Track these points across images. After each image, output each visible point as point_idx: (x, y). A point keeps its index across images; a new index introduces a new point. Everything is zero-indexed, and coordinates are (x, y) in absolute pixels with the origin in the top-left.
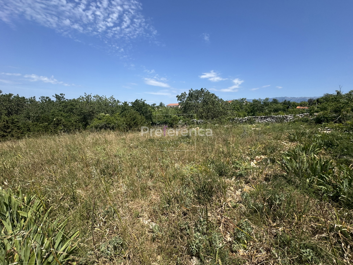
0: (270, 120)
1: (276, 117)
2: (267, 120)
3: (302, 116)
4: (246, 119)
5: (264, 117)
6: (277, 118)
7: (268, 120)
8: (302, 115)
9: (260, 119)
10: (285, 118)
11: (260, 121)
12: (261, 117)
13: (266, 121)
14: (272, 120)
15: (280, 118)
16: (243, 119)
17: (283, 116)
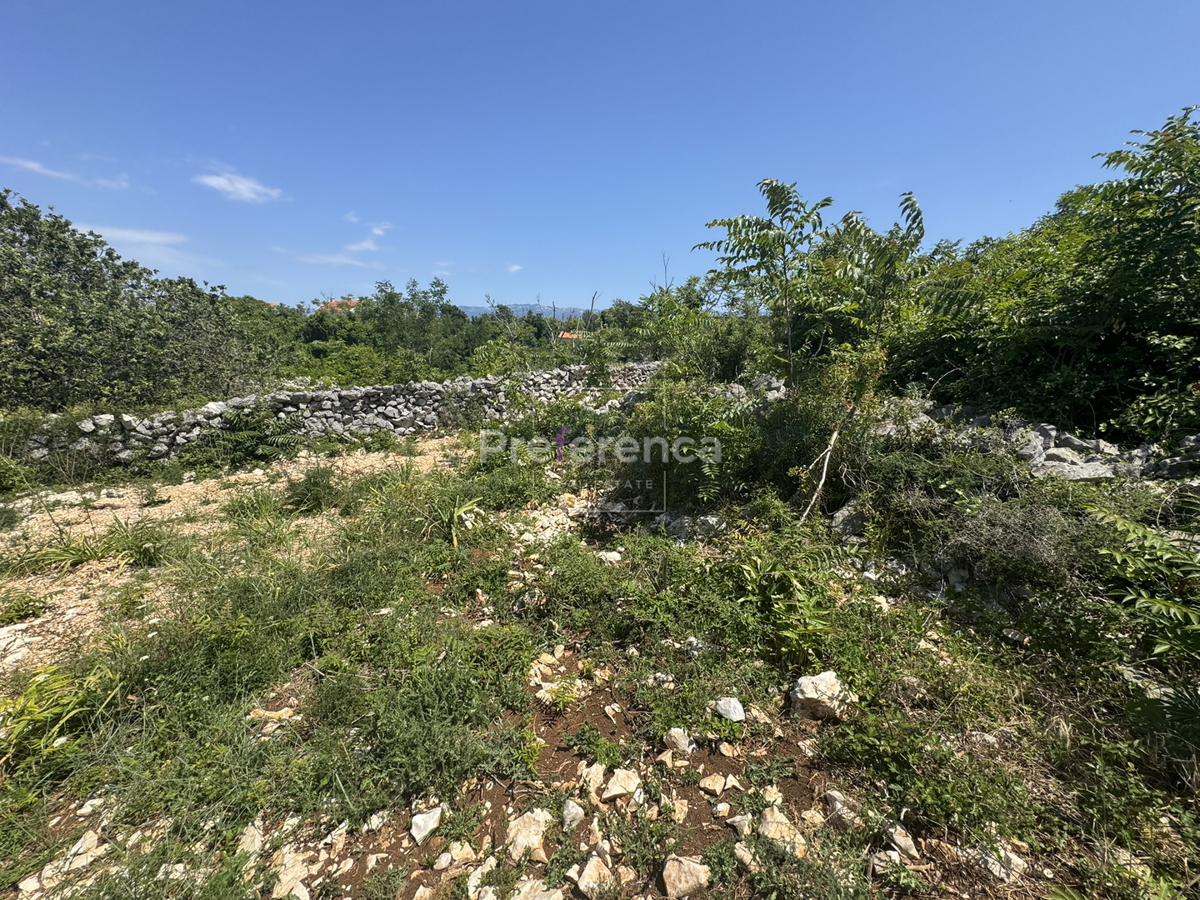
0: (405, 412)
1: (438, 392)
2: (386, 417)
3: (562, 378)
4: (210, 417)
5: (367, 396)
6: (442, 398)
7: (390, 411)
8: (563, 373)
9: (334, 409)
10: (485, 398)
11: (338, 426)
12: (341, 398)
13: (381, 421)
14: (418, 409)
15: (460, 397)
16: (178, 422)
17: (478, 381)
